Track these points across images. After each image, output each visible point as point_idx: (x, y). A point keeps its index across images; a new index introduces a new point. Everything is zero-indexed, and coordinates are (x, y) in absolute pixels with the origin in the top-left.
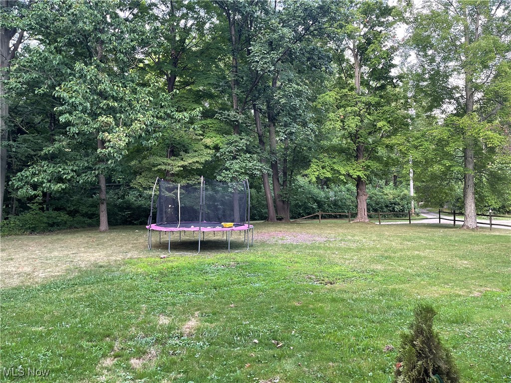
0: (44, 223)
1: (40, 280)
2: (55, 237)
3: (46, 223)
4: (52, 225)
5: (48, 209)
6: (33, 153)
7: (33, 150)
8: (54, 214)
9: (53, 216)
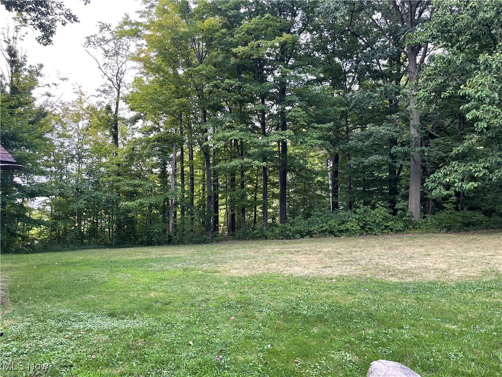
0: (459, 222)
1: (455, 279)
2: (471, 237)
3: (461, 222)
4: (468, 225)
5: (462, 209)
6: (444, 155)
7: (444, 152)
8: (469, 213)
9: (468, 216)
